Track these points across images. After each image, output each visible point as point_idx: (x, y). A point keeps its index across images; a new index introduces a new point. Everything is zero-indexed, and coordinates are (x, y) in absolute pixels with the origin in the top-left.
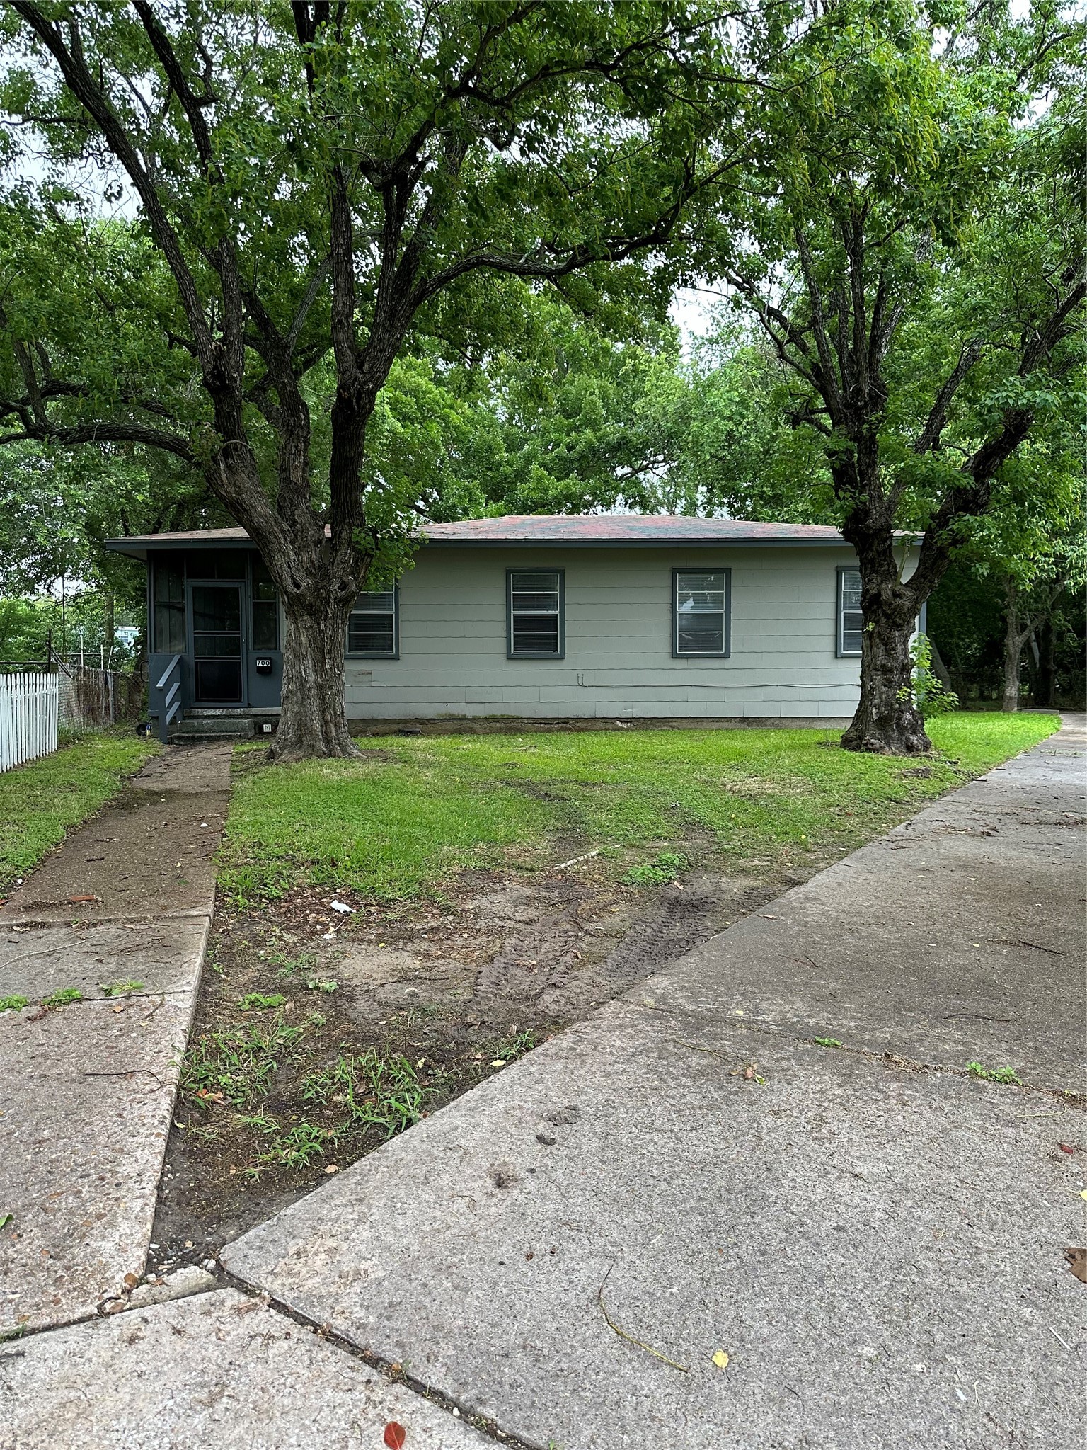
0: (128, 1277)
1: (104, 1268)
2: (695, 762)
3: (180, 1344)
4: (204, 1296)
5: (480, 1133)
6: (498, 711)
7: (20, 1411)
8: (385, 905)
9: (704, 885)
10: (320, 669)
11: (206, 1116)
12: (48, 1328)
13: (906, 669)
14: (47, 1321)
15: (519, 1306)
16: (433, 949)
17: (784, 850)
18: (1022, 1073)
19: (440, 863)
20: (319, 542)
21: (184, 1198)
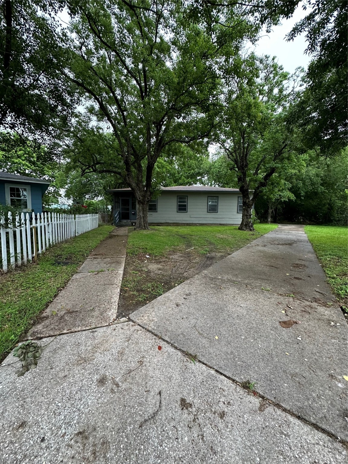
0: (113, 319)
1: (109, 317)
2: (211, 232)
3: (123, 331)
4: (127, 323)
5: (174, 297)
6: (175, 222)
7: (96, 341)
8: (155, 256)
9: (213, 254)
10: (143, 214)
11: (126, 292)
12: (100, 327)
13: (250, 215)
14: (100, 326)
15: (181, 327)
16: (164, 264)
17: (228, 248)
18: (271, 289)
19: (165, 249)
20: (144, 191)
21: (122, 306)
